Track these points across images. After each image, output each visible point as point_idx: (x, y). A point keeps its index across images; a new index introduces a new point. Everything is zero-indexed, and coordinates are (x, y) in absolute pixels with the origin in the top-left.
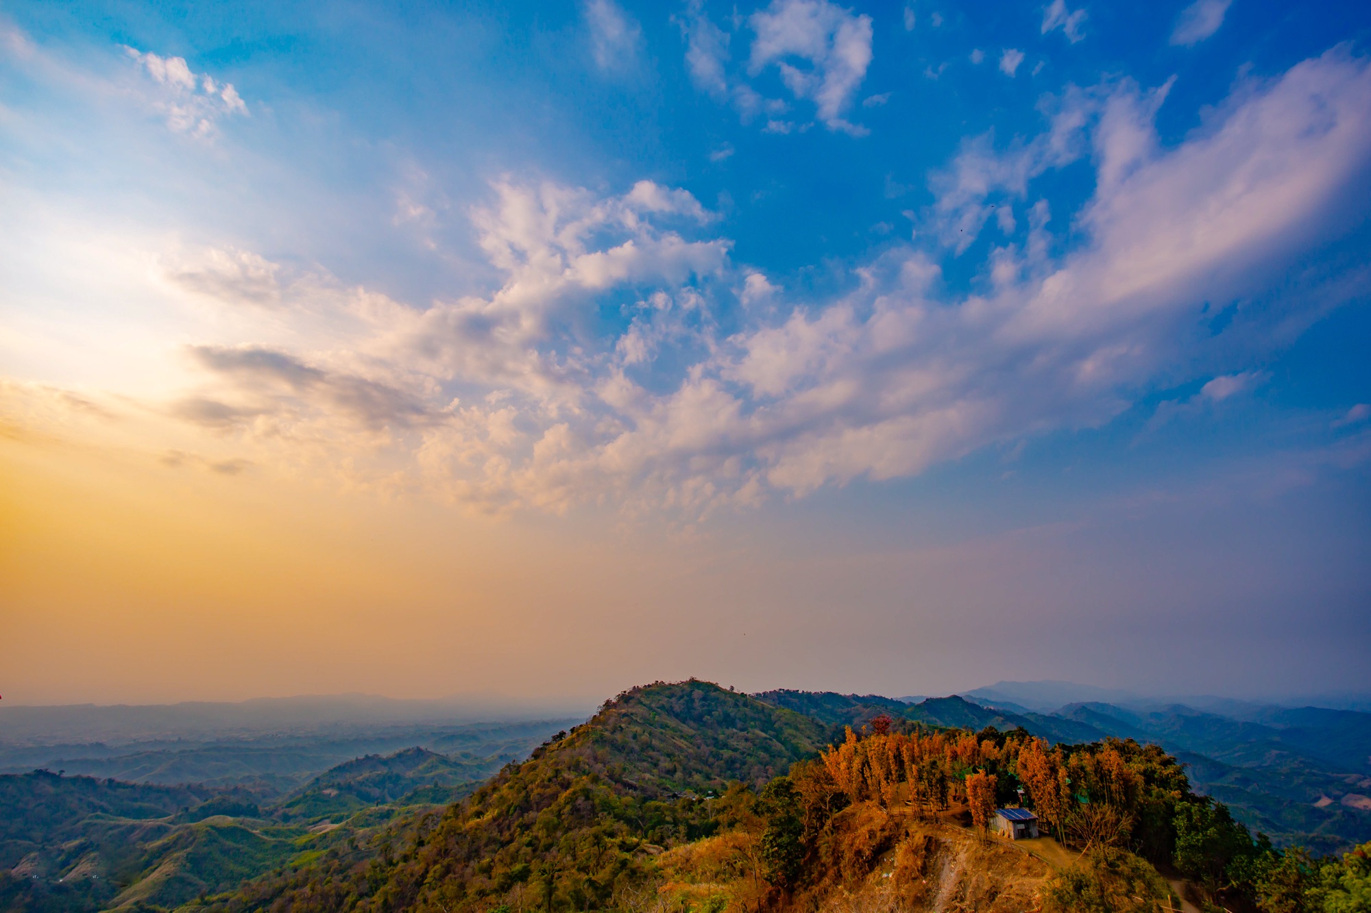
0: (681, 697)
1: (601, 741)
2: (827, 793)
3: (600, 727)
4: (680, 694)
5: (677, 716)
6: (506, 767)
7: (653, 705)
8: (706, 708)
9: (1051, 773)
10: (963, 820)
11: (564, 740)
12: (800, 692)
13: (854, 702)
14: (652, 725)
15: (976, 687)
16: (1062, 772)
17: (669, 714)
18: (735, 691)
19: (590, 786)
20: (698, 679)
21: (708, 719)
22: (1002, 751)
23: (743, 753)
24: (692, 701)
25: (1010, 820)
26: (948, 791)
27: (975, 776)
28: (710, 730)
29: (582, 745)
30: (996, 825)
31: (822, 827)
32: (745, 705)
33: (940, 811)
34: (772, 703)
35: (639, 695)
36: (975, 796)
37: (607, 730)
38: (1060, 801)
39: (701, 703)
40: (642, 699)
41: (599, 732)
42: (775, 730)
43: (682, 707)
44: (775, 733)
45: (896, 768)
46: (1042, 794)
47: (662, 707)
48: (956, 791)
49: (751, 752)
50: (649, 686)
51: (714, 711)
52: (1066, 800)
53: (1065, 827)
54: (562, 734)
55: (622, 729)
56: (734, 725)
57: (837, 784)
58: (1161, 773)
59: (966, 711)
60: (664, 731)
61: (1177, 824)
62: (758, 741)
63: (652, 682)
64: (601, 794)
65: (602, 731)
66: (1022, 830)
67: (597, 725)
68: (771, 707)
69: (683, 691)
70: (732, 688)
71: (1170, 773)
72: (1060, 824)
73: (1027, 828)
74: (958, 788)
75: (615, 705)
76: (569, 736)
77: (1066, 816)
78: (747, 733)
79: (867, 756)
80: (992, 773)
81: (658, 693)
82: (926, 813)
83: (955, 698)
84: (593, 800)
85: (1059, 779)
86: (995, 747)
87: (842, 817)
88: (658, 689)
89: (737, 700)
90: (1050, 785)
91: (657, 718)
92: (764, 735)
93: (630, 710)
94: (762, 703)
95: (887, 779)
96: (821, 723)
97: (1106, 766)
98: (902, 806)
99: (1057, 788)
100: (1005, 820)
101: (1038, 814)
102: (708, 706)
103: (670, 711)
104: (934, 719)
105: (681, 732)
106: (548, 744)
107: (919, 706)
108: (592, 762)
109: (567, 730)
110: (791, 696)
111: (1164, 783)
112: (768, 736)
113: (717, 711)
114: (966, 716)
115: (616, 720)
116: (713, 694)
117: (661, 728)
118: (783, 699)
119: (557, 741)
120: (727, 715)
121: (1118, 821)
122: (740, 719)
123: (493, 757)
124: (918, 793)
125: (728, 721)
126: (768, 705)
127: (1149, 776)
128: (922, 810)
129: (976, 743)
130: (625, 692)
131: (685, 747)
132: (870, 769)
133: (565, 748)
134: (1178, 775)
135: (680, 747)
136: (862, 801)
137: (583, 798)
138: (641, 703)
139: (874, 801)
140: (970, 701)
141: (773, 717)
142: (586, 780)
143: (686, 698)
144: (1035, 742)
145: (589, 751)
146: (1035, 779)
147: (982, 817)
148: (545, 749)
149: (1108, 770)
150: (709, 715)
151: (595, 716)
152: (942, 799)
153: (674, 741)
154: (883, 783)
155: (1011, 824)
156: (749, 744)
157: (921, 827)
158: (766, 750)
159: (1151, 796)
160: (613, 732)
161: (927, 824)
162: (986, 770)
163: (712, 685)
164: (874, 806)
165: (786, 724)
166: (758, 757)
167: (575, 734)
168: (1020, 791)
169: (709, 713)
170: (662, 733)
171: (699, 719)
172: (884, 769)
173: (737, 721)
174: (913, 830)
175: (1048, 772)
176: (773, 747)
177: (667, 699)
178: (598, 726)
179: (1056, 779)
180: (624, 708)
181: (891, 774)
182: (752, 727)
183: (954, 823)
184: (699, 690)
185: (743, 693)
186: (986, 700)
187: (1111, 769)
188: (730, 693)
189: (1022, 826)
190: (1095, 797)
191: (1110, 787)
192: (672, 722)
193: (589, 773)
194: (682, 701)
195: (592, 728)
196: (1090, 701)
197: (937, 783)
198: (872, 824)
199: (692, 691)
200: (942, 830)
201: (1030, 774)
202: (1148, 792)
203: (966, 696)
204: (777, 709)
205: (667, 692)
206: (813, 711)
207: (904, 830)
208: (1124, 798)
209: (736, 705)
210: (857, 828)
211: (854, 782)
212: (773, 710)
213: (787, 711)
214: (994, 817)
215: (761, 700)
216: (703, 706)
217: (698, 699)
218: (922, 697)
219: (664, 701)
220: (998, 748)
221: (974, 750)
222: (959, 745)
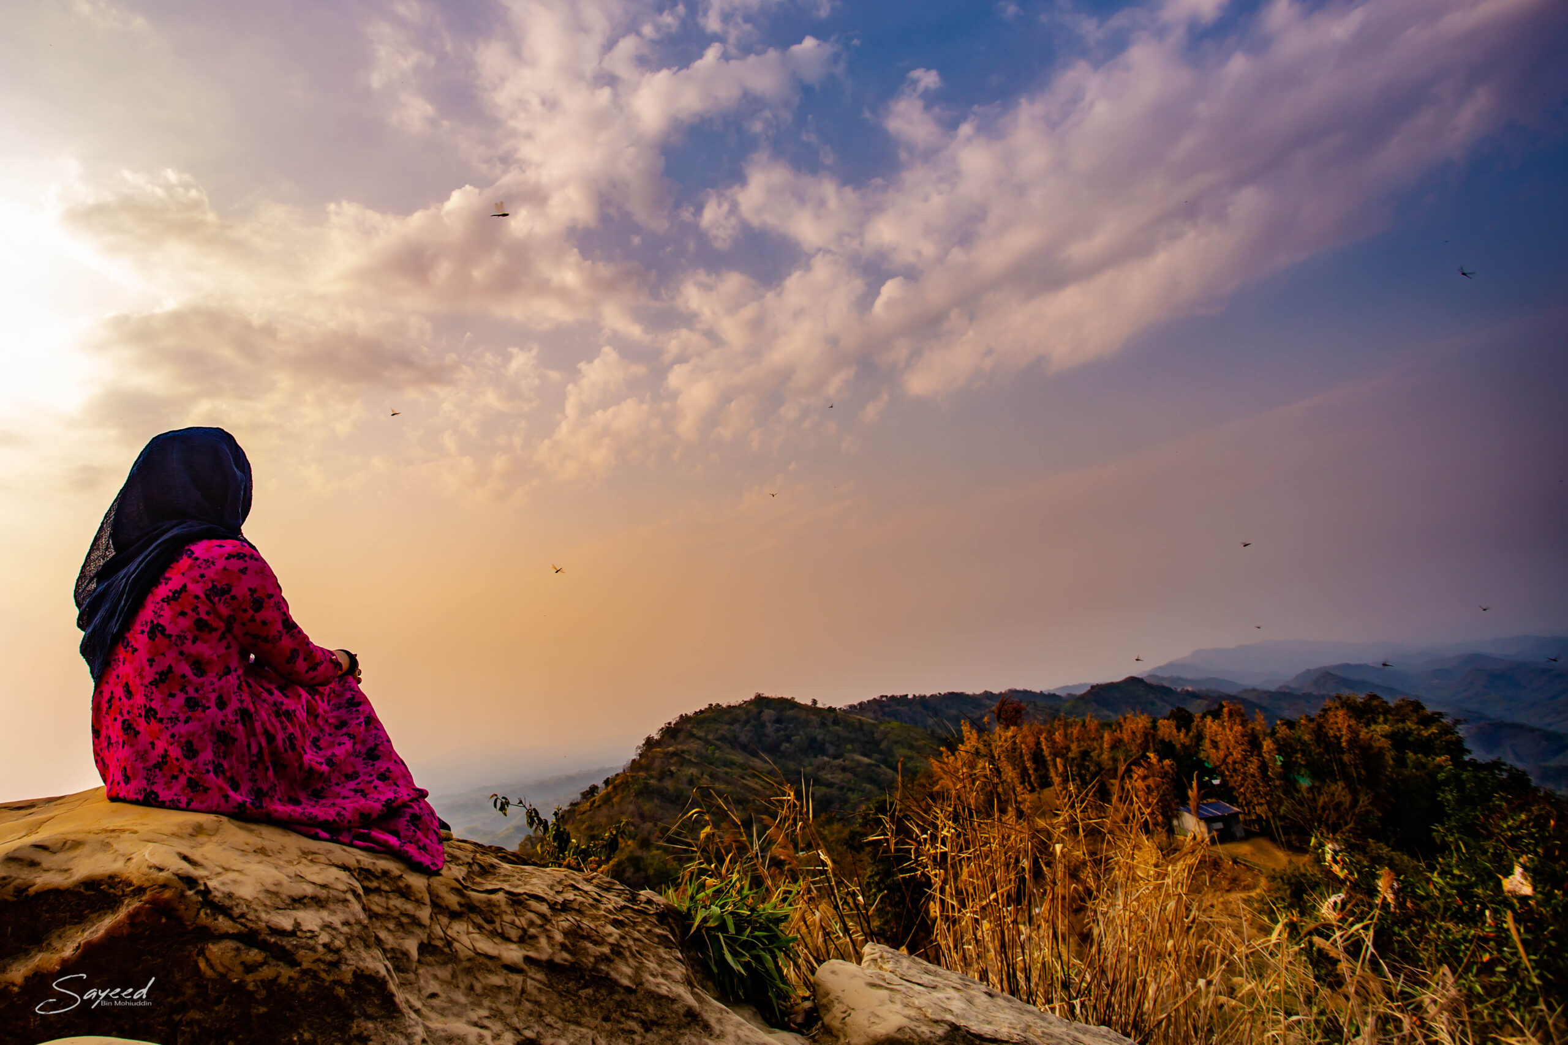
0: (747, 722)
1: (645, 792)
3: (642, 774)
4: (745, 717)
5: (744, 748)
6: (526, 840)
7: (710, 737)
8: (782, 733)
9: (1252, 748)
11: (597, 797)
12: (910, 696)
13: (988, 702)
14: (712, 764)
15: (1162, 661)
16: (1267, 745)
17: (733, 747)
18: (819, 705)
19: (639, 853)
20: (766, 695)
21: (786, 748)
22: (1191, 734)
23: (841, 788)
24: (763, 725)
25: (1201, 819)
28: (792, 763)
29: (622, 799)
30: (1183, 829)
32: (836, 722)
34: (872, 715)
35: (689, 726)
37: (652, 777)
38: (1269, 786)
39: (774, 727)
40: (695, 731)
41: (641, 781)
42: (881, 752)
43: (750, 735)
44: (883, 757)
46: (1243, 780)
47: (723, 738)
49: (852, 786)
50: (701, 711)
51: (794, 735)
52: (1277, 783)
53: (1281, 820)
54: (594, 789)
55: (672, 773)
56: (824, 753)
58: (1419, 734)
59: (1151, 696)
60: (729, 770)
61: (1443, 798)
62: (860, 769)
63: (704, 706)
64: (655, 862)
65: (646, 778)
66: (1220, 831)
67: (639, 771)
68: (872, 721)
69: (747, 713)
70: (815, 702)
71: (1433, 733)
72: (1273, 817)
73: (1227, 828)
75: (658, 743)
76: (602, 791)
77: (1280, 804)
78: (844, 761)
80: (1168, 756)
81: (715, 720)
83: (1132, 680)
84: (646, 871)
85: (1264, 755)
86: (1179, 730)
88: (713, 715)
89: (824, 718)
90: (1253, 768)
91: (717, 754)
92: (866, 760)
93: (679, 747)
94: (859, 717)
95: (1023, 782)
97: (1331, 731)
98: (1050, 818)
99: (1263, 767)
100: (1195, 820)
101: (1241, 807)
102: (786, 729)
103: (734, 743)
104: (1106, 712)
105: (753, 769)
106: (576, 804)
107: (1082, 698)
108: (637, 820)
109: (600, 783)
110: (899, 704)
111: (1426, 747)
112: (873, 762)
113: (798, 735)
114: (1153, 704)
115: (663, 763)
116: (790, 713)
117: (725, 766)
118: (887, 709)
119: (588, 800)
120: (813, 740)
121: (1355, 801)
122: (831, 743)
123: (507, 829)
125: (814, 747)
126: (868, 719)
127: (1399, 741)
129: (1148, 725)
130: (670, 723)
131: (760, 788)
133: (599, 806)
134: (1446, 734)
135: (754, 789)
137: (632, 870)
138: (692, 735)
140: (1154, 682)
141: (876, 735)
142: (632, 845)
143: (753, 722)
145: (632, 808)
147: (1160, 818)
148: (574, 811)
149: (1335, 736)
150: (787, 742)
151: (634, 761)
153: (745, 782)
154: (1020, 790)
155: (1202, 824)
156: (848, 775)
158: (873, 781)
159: (1406, 766)
160: (661, 779)
162: (1161, 755)
163: (786, 700)
165: (897, 742)
166: (863, 791)
167: (610, 788)
169: (788, 739)
170: (727, 773)
171: (773, 750)
173: (827, 745)
175: (1246, 747)
176: (882, 776)
177: (727, 727)
178: (640, 773)
179: (1260, 755)
180: (671, 745)
181: (1029, 777)
182: (850, 751)
184: (769, 709)
185: (830, 707)
186: (1179, 679)
187: (1338, 734)
188: (813, 709)
189: (1220, 825)
190: (1320, 773)
191: (1341, 759)
192: (738, 757)
193: (636, 835)
194: (748, 728)
195: (632, 777)
196: (1336, 663)
199: (760, 713)
201: (1221, 754)
202: (1400, 761)
203: (1149, 676)
204: (881, 723)
205: (726, 718)
206: (931, 721)
208: (1363, 772)
209: (823, 724)
212: (874, 725)
213: (895, 724)
214: (1178, 816)
215: (857, 714)
216: (778, 730)
217: (769, 721)
218: (1085, 685)
219: (724, 729)
220: (1183, 730)
221: (1146, 735)
222: (1124, 731)
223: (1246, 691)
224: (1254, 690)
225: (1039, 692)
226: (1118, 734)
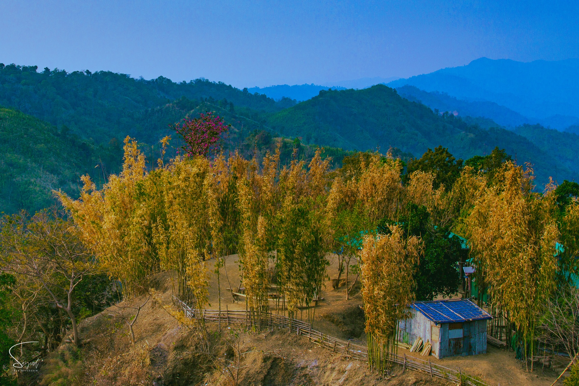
2: (70, 277)
9: (530, 231)
10: (345, 324)
22: (451, 194)
25: (436, 323)
26: (323, 269)
27: (381, 239)
30: (409, 333)
31: (54, 347)
33: (302, 308)
36: (376, 277)
38: (536, 286)
45: (220, 224)
46: (506, 273)
48: (341, 270)
53: (538, 331)
57: (91, 259)
66: (457, 340)
72: (528, 328)
73: (466, 337)
74: (345, 264)
77: (543, 311)
79: (163, 202)
80: (416, 231)
82: (274, 313)
85: (542, 243)
86: (436, 186)
87: (99, 324)
95: (199, 245)
96: (84, 139)
98: (227, 301)
100: (429, 323)
101: (493, 309)
107: (302, 107)
124: (261, 275)
128: (266, 308)
129: (397, 176)
132: (167, 228)
136: (144, 292)
139: (169, 292)
144: (511, 172)
146: (498, 244)
147: (383, 318)
152: (309, 285)
154: (192, 255)
155: (436, 330)
157: (259, 340)
161: (272, 333)
162: (405, 227)
164: (167, 303)
168: (468, 270)
172: (196, 229)
174: (241, 347)
175: (524, 228)
181: (210, 238)
183: (329, 331)
189: (458, 333)
197: (302, 254)
198: (160, 336)
200: (301, 346)
201: (490, 233)
207: (225, 348)
210: (127, 346)
211: (129, 254)
214: (407, 317)
218: (312, 87)
220: (442, 187)
221: (392, 190)
222: (361, 182)
223: (526, 126)
224: (538, 127)
225: (241, 88)
226: (352, 184)
